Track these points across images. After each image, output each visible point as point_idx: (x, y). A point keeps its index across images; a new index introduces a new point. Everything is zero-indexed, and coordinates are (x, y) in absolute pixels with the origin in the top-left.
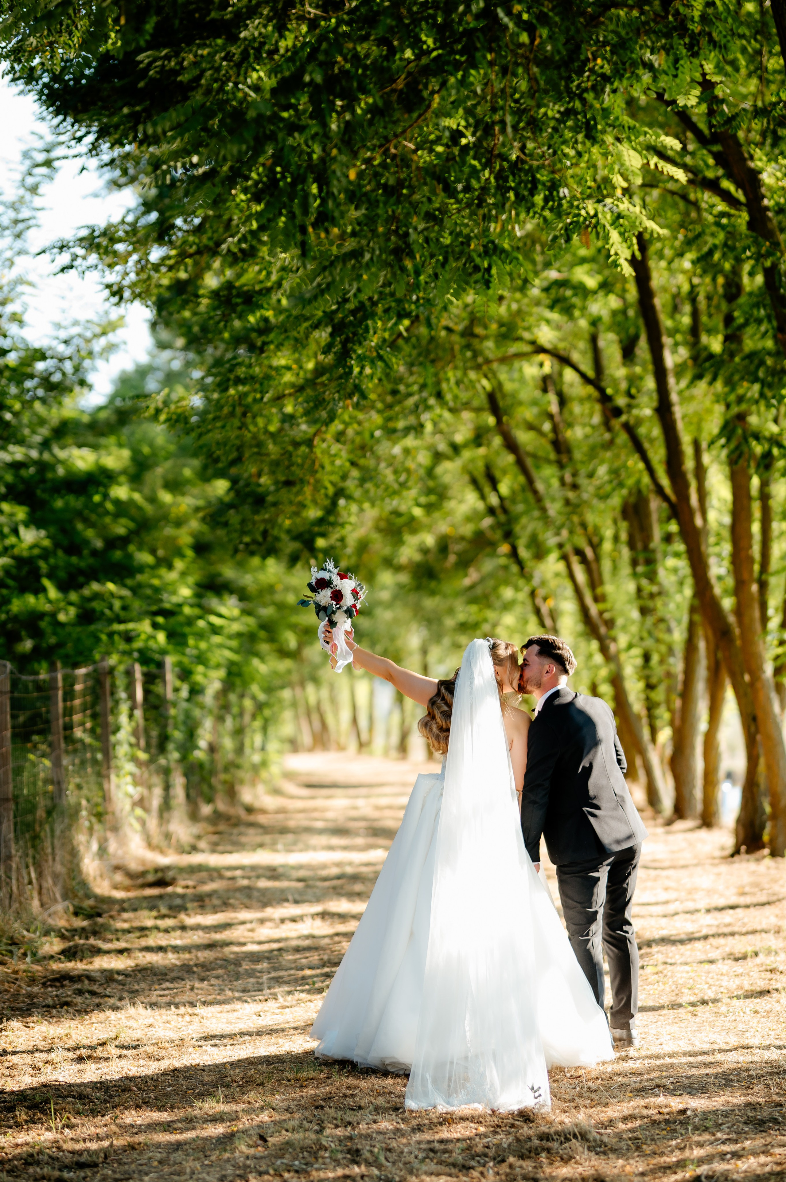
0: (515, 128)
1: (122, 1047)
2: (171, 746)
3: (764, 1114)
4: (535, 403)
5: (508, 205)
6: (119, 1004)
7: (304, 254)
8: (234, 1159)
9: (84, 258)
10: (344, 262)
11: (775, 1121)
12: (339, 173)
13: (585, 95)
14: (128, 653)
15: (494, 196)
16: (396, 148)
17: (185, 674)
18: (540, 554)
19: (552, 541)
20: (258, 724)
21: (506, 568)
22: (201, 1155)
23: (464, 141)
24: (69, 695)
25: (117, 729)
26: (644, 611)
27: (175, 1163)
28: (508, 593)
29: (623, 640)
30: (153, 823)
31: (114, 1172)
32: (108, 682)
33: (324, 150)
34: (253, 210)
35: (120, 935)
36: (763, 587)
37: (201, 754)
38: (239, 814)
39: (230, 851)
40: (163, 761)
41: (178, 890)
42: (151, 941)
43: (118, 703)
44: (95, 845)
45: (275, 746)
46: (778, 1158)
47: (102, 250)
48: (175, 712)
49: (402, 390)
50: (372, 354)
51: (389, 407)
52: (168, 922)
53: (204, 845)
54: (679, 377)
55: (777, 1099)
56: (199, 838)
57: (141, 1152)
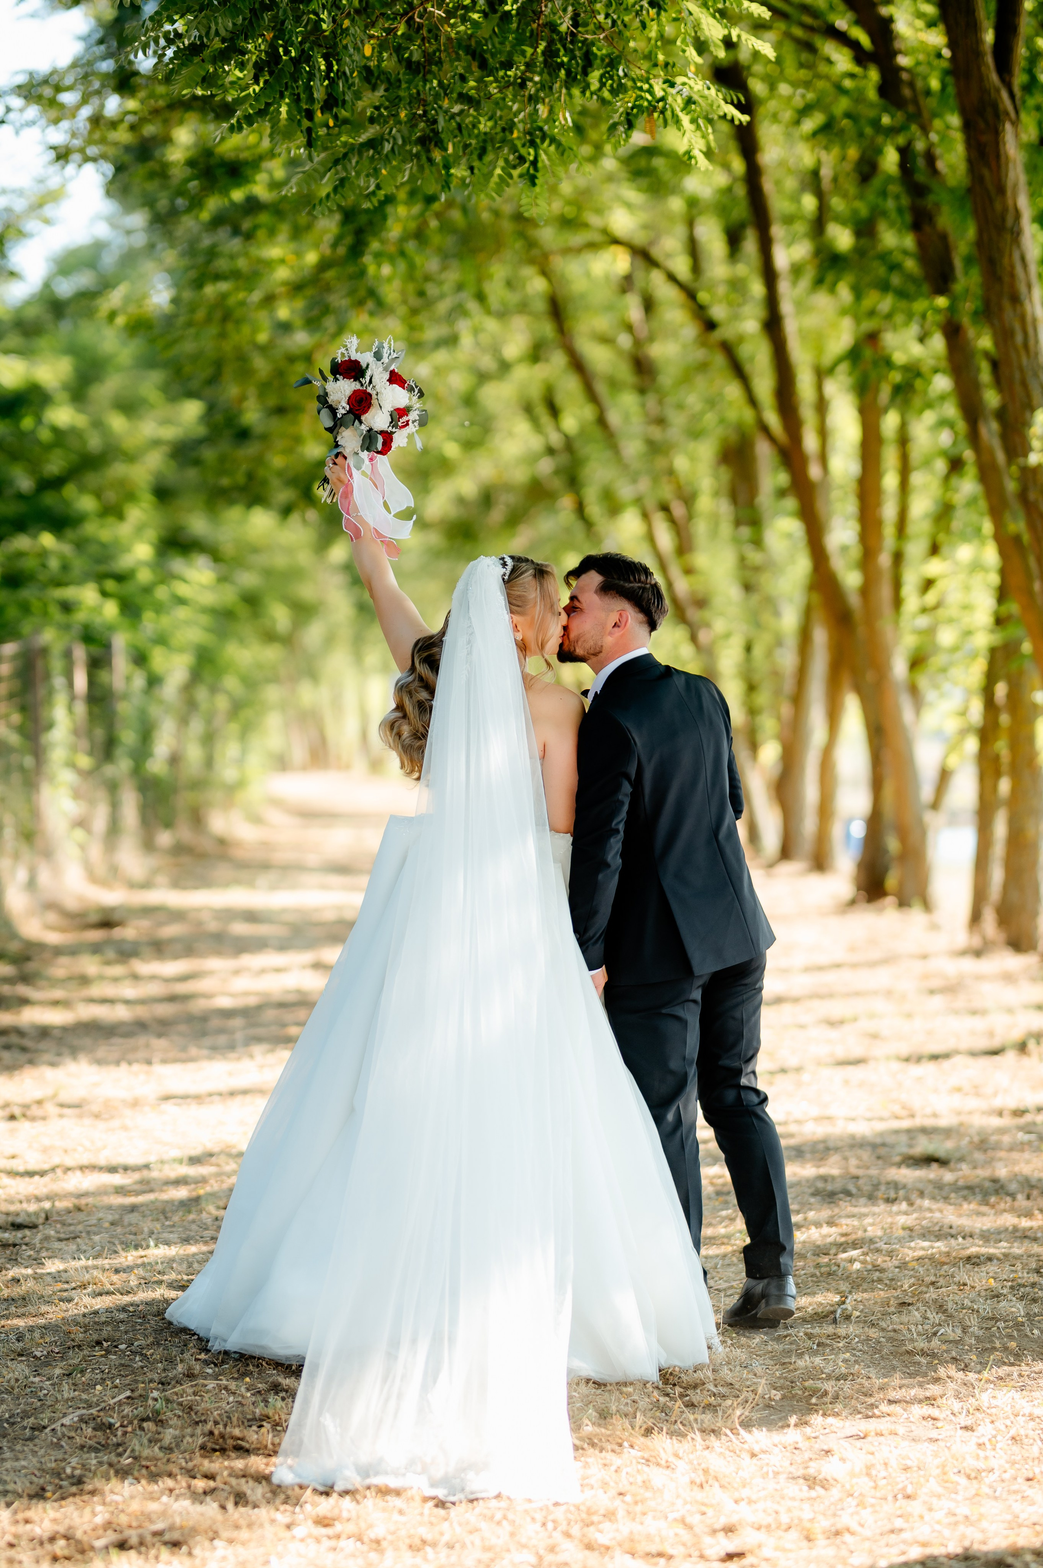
1: (62, 1105)
2: (119, 752)
3: (838, 1186)
4: (609, 308)
5: (557, 86)
6: (56, 1059)
7: (310, 144)
8: (201, 1220)
10: (360, 154)
11: (848, 1194)
12: (352, 49)
14: (65, 628)
15: (541, 74)
16: (421, 17)
17: (140, 659)
18: (614, 508)
19: (625, 491)
20: (234, 728)
21: (567, 530)
22: (162, 1217)
23: (505, 8)
25: (50, 726)
26: (748, 587)
27: (130, 1225)
29: (719, 625)
30: (96, 851)
31: (58, 1232)
32: (40, 664)
33: (334, 21)
34: (251, 90)
35: (55, 983)
36: (898, 558)
37: (157, 765)
38: (206, 844)
39: (196, 888)
40: (109, 770)
41: (128, 933)
42: (96, 990)
43: (51, 692)
44: (22, 875)
45: (255, 761)
46: (844, 1229)
47: (44, 101)
48: (124, 708)
49: (432, 290)
50: (392, 249)
51: (414, 312)
52: (117, 970)
53: (161, 879)
54: (795, 281)
55: (854, 1171)
56: (155, 871)
57: (89, 1214)
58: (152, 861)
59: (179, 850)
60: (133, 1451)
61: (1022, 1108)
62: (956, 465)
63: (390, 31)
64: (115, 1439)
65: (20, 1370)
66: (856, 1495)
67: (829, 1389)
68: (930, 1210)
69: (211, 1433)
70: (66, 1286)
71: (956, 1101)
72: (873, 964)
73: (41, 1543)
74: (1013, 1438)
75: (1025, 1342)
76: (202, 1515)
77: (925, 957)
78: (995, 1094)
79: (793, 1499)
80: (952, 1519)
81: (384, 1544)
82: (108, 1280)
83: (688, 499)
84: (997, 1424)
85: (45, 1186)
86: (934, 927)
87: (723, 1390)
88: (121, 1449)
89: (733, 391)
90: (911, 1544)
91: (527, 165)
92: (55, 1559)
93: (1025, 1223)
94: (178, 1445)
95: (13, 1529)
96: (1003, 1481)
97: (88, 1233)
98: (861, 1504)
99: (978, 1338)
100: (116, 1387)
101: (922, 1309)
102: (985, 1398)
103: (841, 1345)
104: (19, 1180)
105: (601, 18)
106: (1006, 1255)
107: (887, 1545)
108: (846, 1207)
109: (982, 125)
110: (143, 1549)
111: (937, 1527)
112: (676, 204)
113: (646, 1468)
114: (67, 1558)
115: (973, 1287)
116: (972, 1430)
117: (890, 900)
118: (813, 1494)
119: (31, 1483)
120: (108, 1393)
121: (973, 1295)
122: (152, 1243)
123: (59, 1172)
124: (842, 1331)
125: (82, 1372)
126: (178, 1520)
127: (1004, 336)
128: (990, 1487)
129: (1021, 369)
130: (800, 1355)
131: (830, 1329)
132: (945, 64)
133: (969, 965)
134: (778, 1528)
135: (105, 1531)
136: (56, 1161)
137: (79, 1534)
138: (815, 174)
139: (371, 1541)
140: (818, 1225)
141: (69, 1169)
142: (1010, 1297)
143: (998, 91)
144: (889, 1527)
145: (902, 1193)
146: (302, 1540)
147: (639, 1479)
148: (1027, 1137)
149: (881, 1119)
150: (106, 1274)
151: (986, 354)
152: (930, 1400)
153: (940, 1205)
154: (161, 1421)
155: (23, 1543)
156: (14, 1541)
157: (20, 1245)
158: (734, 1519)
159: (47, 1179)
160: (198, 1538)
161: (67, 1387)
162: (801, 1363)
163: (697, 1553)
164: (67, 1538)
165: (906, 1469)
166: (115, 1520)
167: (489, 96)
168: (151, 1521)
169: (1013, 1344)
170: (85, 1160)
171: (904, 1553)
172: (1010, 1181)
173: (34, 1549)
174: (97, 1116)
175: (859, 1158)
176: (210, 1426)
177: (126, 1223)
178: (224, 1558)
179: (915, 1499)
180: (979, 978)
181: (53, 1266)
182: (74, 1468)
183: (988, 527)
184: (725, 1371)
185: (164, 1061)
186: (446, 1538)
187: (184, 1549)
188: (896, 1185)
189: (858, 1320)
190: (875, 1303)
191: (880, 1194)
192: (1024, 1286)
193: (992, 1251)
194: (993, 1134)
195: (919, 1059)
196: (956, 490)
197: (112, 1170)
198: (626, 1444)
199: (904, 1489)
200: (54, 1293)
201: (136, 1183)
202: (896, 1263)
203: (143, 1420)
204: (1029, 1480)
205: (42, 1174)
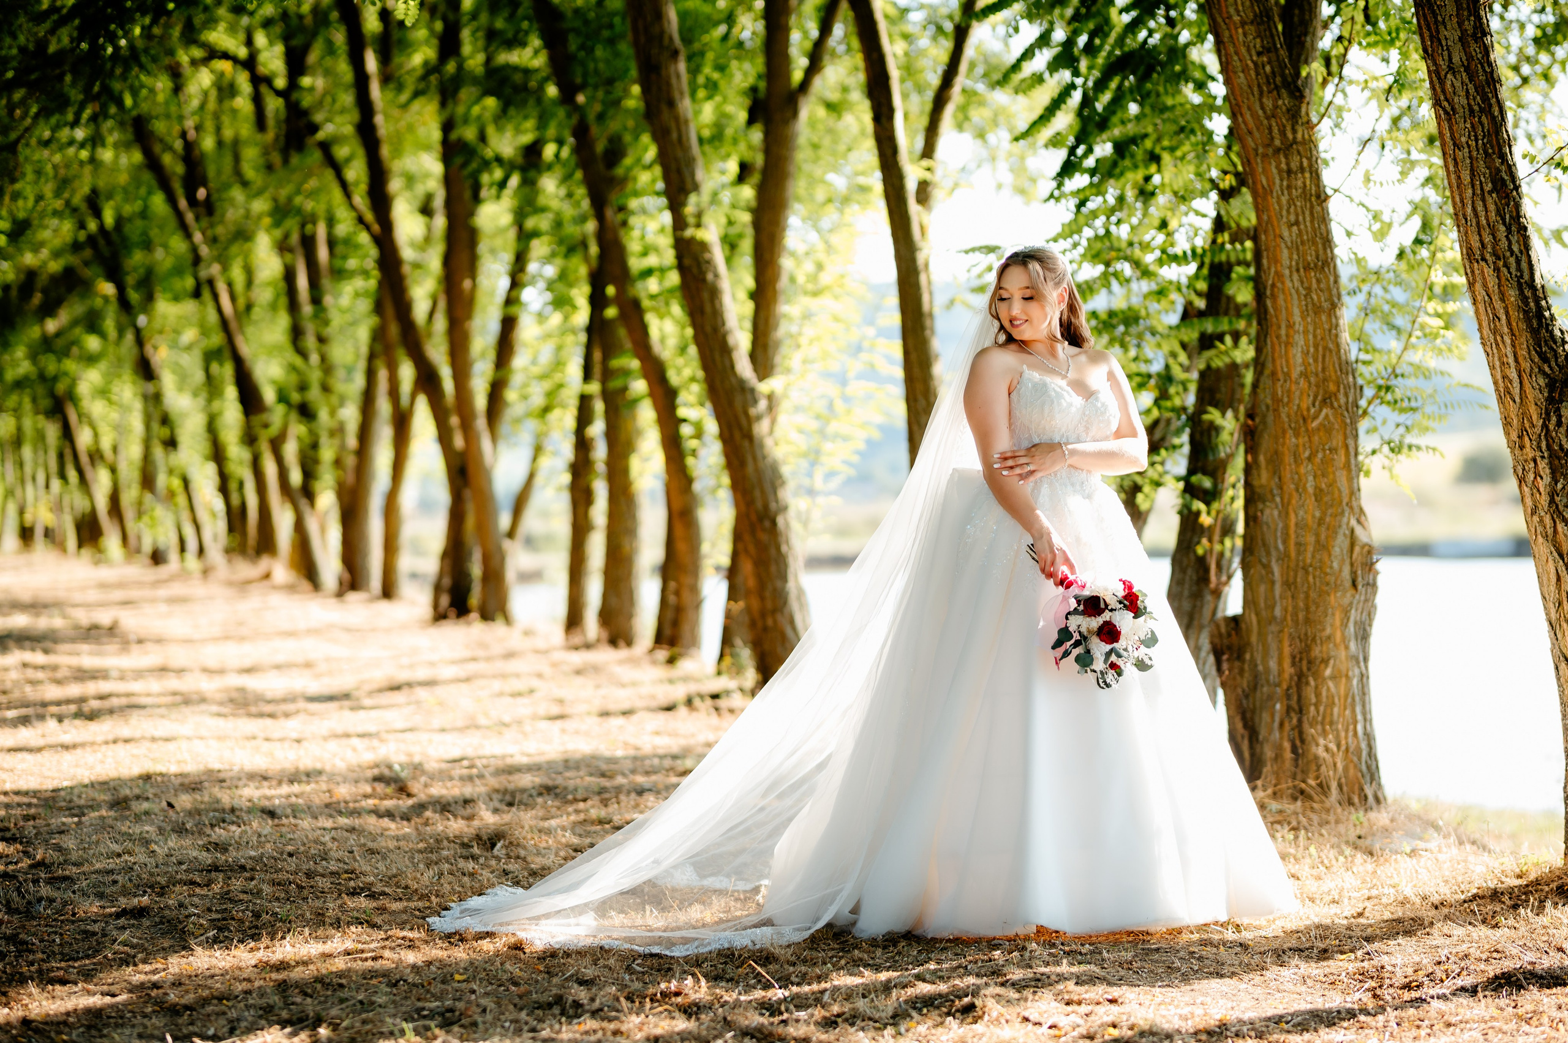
117: (474, 615)
129: (676, 160)
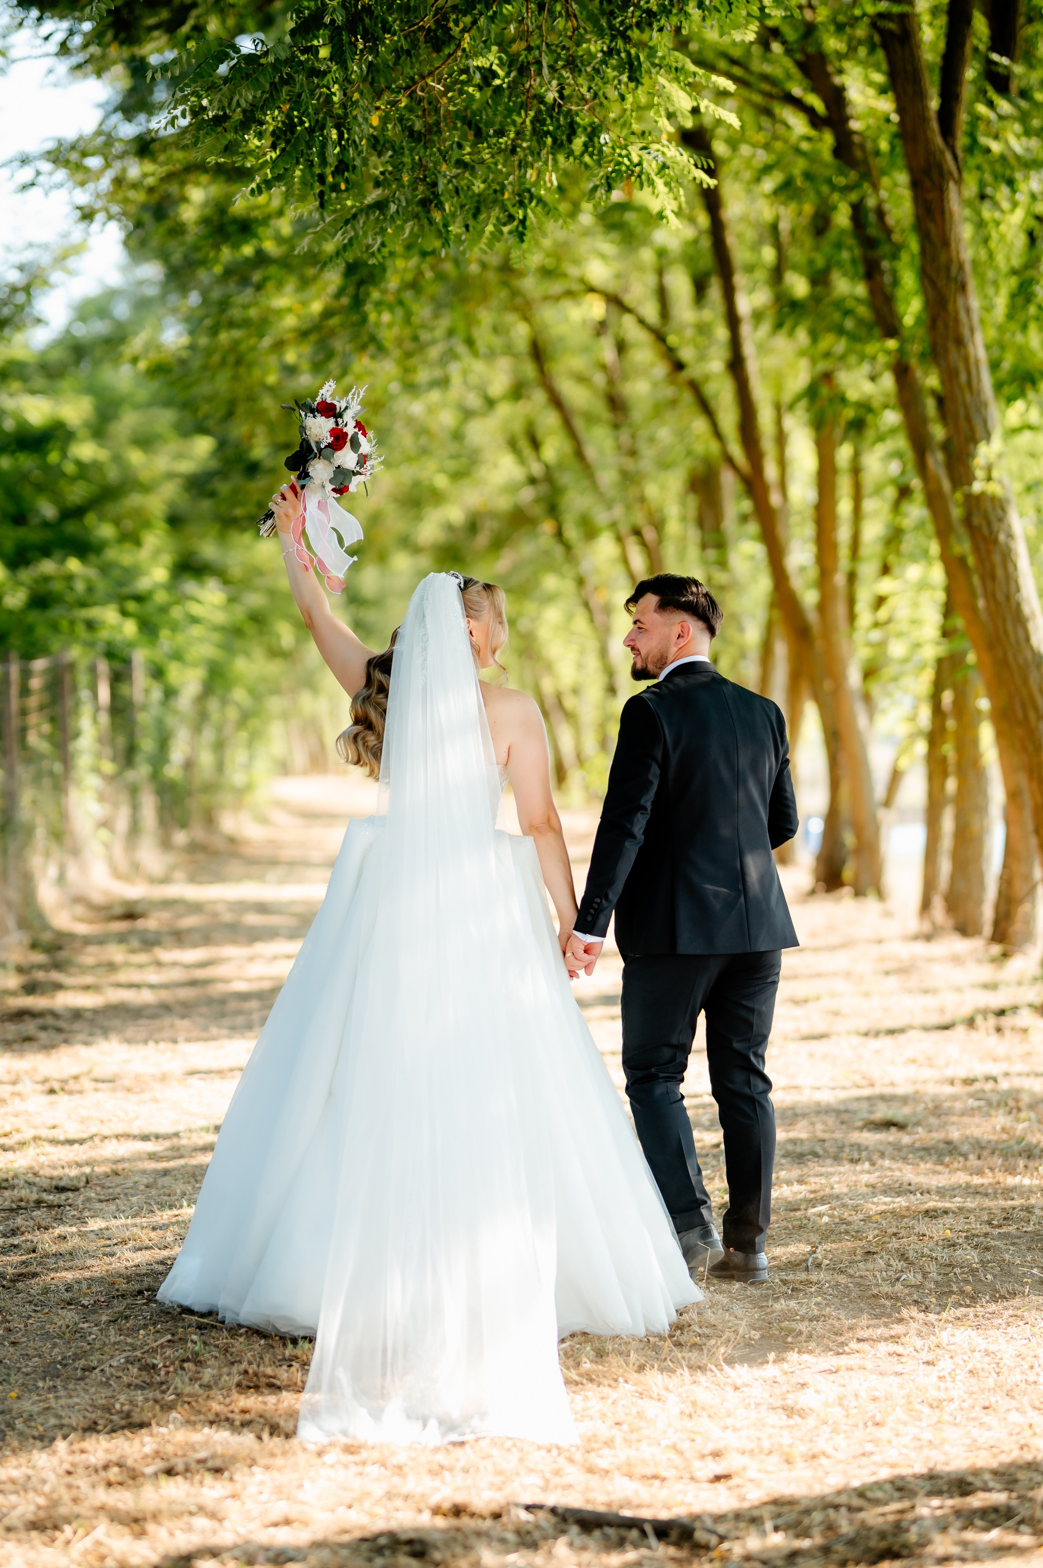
0: (552, 68)
1: (96, 1080)
2: (139, 758)
3: (806, 1148)
4: (586, 349)
5: (544, 152)
6: (90, 1039)
7: (321, 206)
9: (51, 174)
10: (367, 214)
11: (816, 1155)
12: (360, 120)
13: (629, 33)
14: (90, 645)
15: (529, 141)
16: (422, 90)
17: (158, 673)
18: (590, 532)
19: (602, 517)
20: (243, 735)
21: (547, 553)
22: (192, 1180)
23: (497, 82)
24: (25, 691)
25: (77, 735)
27: (164, 1187)
28: (550, 582)
30: (118, 851)
31: (98, 1194)
32: (68, 678)
33: (345, 94)
34: (268, 157)
35: (85, 970)
36: (852, 577)
37: (173, 771)
38: (218, 843)
39: (211, 882)
40: (131, 775)
41: (150, 924)
42: (123, 976)
43: (78, 704)
44: (52, 871)
45: (262, 767)
46: (813, 1187)
47: (71, 165)
48: (143, 718)
49: (425, 336)
50: (391, 298)
51: (408, 355)
52: (142, 958)
53: (179, 875)
54: (756, 326)
55: (821, 1135)
56: (173, 868)
57: (126, 1178)
58: (169, 859)
59: (194, 848)
60: (176, 1388)
61: (971, 1077)
62: (904, 492)
63: (394, 104)
64: (158, 1379)
65: (70, 1316)
66: (830, 1422)
67: (803, 1329)
68: (890, 1169)
69: (246, 1372)
70: (108, 1242)
71: (912, 1071)
72: (832, 948)
73: (96, 1471)
74: (970, 1371)
75: (979, 1287)
76: (240, 1444)
77: (880, 941)
78: (947, 1065)
79: (774, 1427)
80: (917, 1443)
81: (406, 1469)
82: (146, 1236)
83: (658, 525)
84: (956, 1359)
85: (85, 1153)
86: (888, 914)
87: (706, 1331)
88: (164, 1387)
89: (700, 425)
90: (881, 1466)
91: (516, 223)
92: (109, 1484)
93: (977, 1180)
94: (216, 1383)
95: (70, 1458)
96: (962, 1409)
97: (126, 1195)
98: (835, 1431)
99: (936, 1283)
100: (158, 1332)
101: (886, 1257)
102: (944, 1336)
103: (813, 1290)
104: (60, 1148)
105: (584, 90)
106: (960, 1209)
107: (859, 1467)
108: (814, 1167)
109: (928, 184)
110: (189, 1475)
111: (904, 1451)
112: (647, 255)
113: (639, 1401)
114: (121, 1484)
115: (932, 1238)
116: (933, 1364)
117: (847, 890)
118: (791, 1422)
119: (84, 1417)
120: (151, 1337)
121: (931, 1244)
122: (185, 1204)
123: (96, 1139)
124: (814, 1277)
125: (127, 1318)
126: (219, 1450)
127: (949, 376)
128: (951, 1415)
129: (965, 406)
130: (777, 1299)
131: (803, 1276)
132: (894, 129)
133: (921, 949)
134: (761, 1452)
135: (154, 1459)
136: (93, 1130)
137: (130, 1462)
138: (774, 228)
139: (395, 1467)
140: (789, 1183)
141: (106, 1138)
142: (965, 1246)
143: (942, 153)
144: (860, 1451)
145: (864, 1154)
146: (332, 1466)
147: (634, 1411)
148: (976, 1104)
149: (844, 1088)
150: (145, 1231)
151: (933, 392)
152: (895, 1339)
153: (899, 1164)
154: (200, 1362)
155: (80, 1471)
156: (71, 1469)
157: (64, 1206)
158: (721, 1445)
159: (85, 1146)
160: (238, 1465)
161: (113, 1332)
162: (777, 1306)
163: (687, 1476)
164: (120, 1465)
165: (875, 1399)
166: (162, 1449)
167: (482, 162)
168: (195, 1450)
169: (969, 1288)
170: (120, 1129)
171: (874, 1474)
172: (963, 1143)
173: (90, 1476)
174: (129, 1090)
175: (825, 1123)
176: (244, 1365)
177: (160, 1186)
178: (262, 1483)
179: (883, 1426)
180: (930, 960)
181: (95, 1224)
182: (122, 1404)
183: (934, 548)
184: (709, 1314)
185: (188, 1040)
186: (461, 1464)
187: (226, 1474)
188: (859, 1147)
189: (828, 1268)
190: (844, 1252)
191: (844, 1155)
192: (978, 1236)
193: (947, 1205)
194: (946, 1101)
195: (877, 1034)
196: (906, 515)
197: (145, 1138)
198: (621, 1379)
199: (873, 1417)
200: (98, 1248)
201: (167, 1150)
202: (861, 1217)
203: (183, 1361)
204: (985, 1408)
205: (81, 1142)
